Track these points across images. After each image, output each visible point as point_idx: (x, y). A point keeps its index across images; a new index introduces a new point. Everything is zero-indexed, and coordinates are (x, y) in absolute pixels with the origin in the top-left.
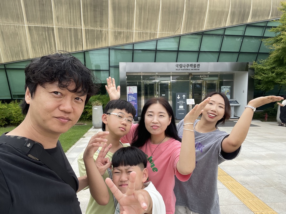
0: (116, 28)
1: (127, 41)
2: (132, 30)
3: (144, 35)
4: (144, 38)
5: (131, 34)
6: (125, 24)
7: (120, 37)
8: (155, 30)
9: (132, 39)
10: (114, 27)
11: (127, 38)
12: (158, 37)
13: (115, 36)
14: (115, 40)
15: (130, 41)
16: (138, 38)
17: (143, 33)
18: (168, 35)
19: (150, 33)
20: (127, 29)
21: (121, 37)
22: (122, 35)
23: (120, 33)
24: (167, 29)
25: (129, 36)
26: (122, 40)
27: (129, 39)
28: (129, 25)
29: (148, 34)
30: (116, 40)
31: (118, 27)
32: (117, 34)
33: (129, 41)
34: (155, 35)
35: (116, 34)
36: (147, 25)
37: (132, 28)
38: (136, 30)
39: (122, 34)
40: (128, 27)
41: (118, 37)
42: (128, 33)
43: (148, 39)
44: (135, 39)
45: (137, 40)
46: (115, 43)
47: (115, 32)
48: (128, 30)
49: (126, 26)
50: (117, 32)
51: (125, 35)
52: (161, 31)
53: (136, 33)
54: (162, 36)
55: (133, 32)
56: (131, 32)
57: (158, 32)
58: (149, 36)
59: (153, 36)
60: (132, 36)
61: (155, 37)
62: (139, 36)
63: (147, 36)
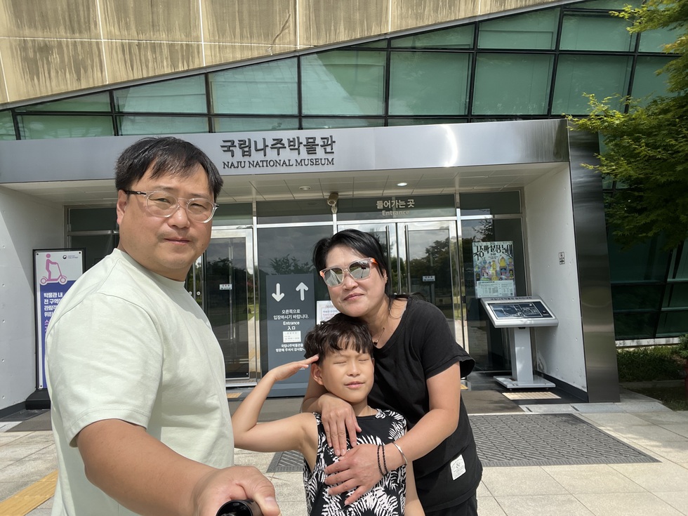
0: (27, 31)
1: (79, 79)
2: (93, 34)
3: (146, 56)
4: (147, 67)
5: (92, 51)
6: (60, 12)
7: (48, 63)
8: (188, 35)
9: (98, 74)
10: (18, 27)
11: (79, 67)
12: (206, 59)
13: (25, 59)
14: (27, 77)
15: (91, 80)
16: (123, 68)
17: (139, 45)
19: (171, 47)
20: (74, 33)
21: (52, 66)
22: (55, 58)
23: (45, 49)
24: (238, 30)
25: (83, 60)
26: (57, 76)
27: (86, 71)
28: (78, 15)
29: (161, 52)
30: (32, 79)
31: (32, 24)
32: (35, 52)
33: (87, 78)
34: (193, 52)
35: (31, 55)
36: (152, 13)
37: (92, 26)
38: (110, 36)
39: (55, 50)
40: (76, 26)
41: (40, 63)
42: (79, 48)
43: (167, 70)
44: (110, 72)
45: (123, 76)
46: (30, 86)
47: (23, 46)
48: (77, 35)
49: (64, 19)
50: (30, 44)
51: (69, 56)
52: (214, 36)
53: (111, 48)
54: (220, 57)
55: (97, 43)
56: (90, 44)
57: (203, 43)
58: (167, 58)
59: (183, 56)
60: (96, 60)
61: (193, 63)
62: (127, 57)
63: (159, 58)
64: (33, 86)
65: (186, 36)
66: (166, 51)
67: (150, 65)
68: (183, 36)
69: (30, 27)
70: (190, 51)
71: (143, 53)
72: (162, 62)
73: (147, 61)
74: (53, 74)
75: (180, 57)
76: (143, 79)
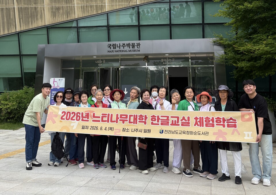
0: (53, 4)
1: (68, 17)
2: (73, 4)
3: (88, 9)
4: (89, 12)
5: (72, 9)
7: (59, 13)
8: (102, 2)
9: (73, 15)
10: (51, 3)
11: (68, 14)
12: (107, 9)
13: (52, 12)
14: (52, 17)
16: (81, 13)
17: (86, 6)
18: (121, 7)
19: (96, 6)
21: (60, 14)
22: (61, 11)
23: (58, 9)
24: (118, 0)
25: (69, 11)
26: (61, 16)
27: (70, 15)
29: (93, 8)
30: (54, 18)
31: (55, 2)
32: (55, 10)
33: (70, 17)
34: (103, 7)
35: (54, 10)
37: (73, 1)
38: (78, 4)
39: (61, 9)
40: (68, 1)
41: (56, 13)
42: (68, 8)
43: (95, 13)
44: (77, 14)
45: (81, 15)
46: (53, 21)
47: (52, 8)
48: (68, 4)
50: (54, 7)
51: (65, 11)
52: (110, 2)
53: (78, 7)
54: (112, 8)
55: (74, 6)
56: (72, 6)
57: (106, 4)
58: (95, 10)
59: (100, 8)
60: (73, 11)
61: (103, 10)
62: (83, 10)
63: (92, 10)
64: (54, 20)
65: (101, 2)
66: (95, 7)
67: (90, 12)
68: (100, 3)
69: (54, 3)
70: (102, 7)
71: (87, 8)
72: (94, 11)
73: (89, 11)
74: (60, 16)
75: (99, 9)
76: (87, 16)
